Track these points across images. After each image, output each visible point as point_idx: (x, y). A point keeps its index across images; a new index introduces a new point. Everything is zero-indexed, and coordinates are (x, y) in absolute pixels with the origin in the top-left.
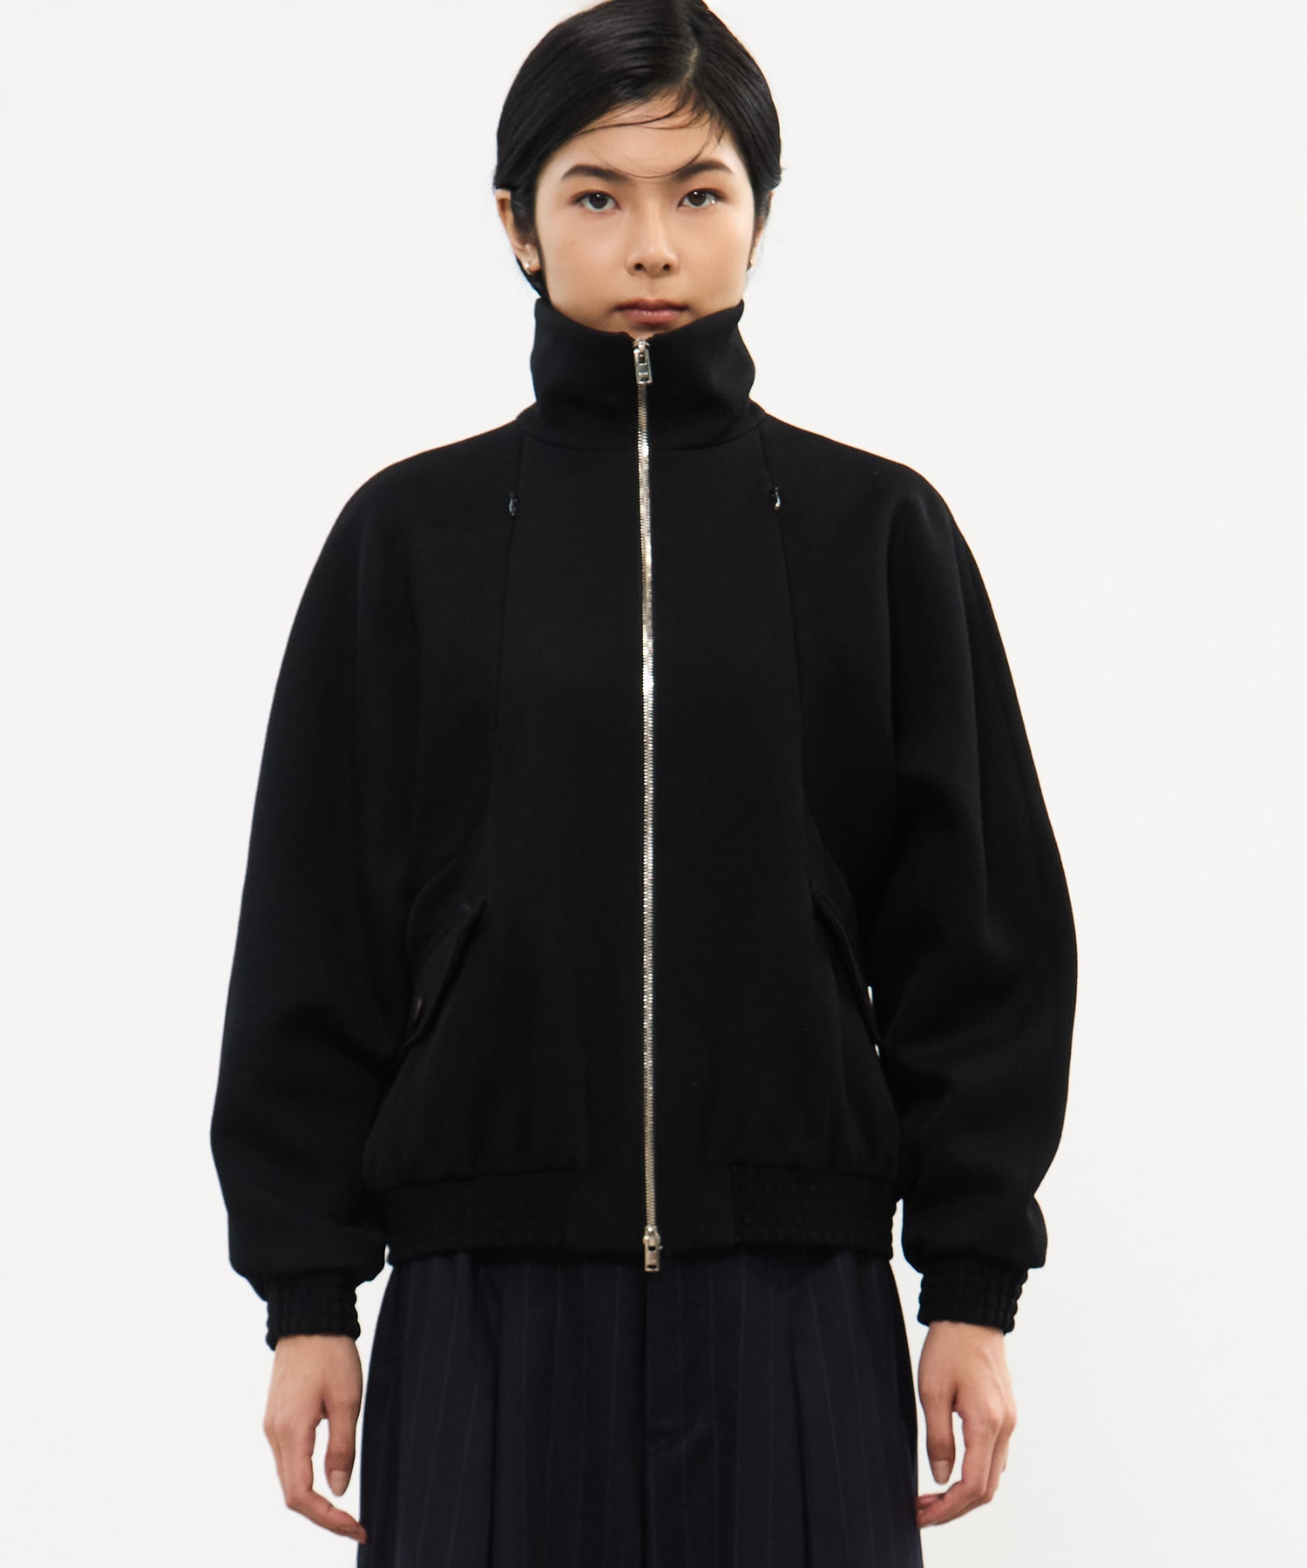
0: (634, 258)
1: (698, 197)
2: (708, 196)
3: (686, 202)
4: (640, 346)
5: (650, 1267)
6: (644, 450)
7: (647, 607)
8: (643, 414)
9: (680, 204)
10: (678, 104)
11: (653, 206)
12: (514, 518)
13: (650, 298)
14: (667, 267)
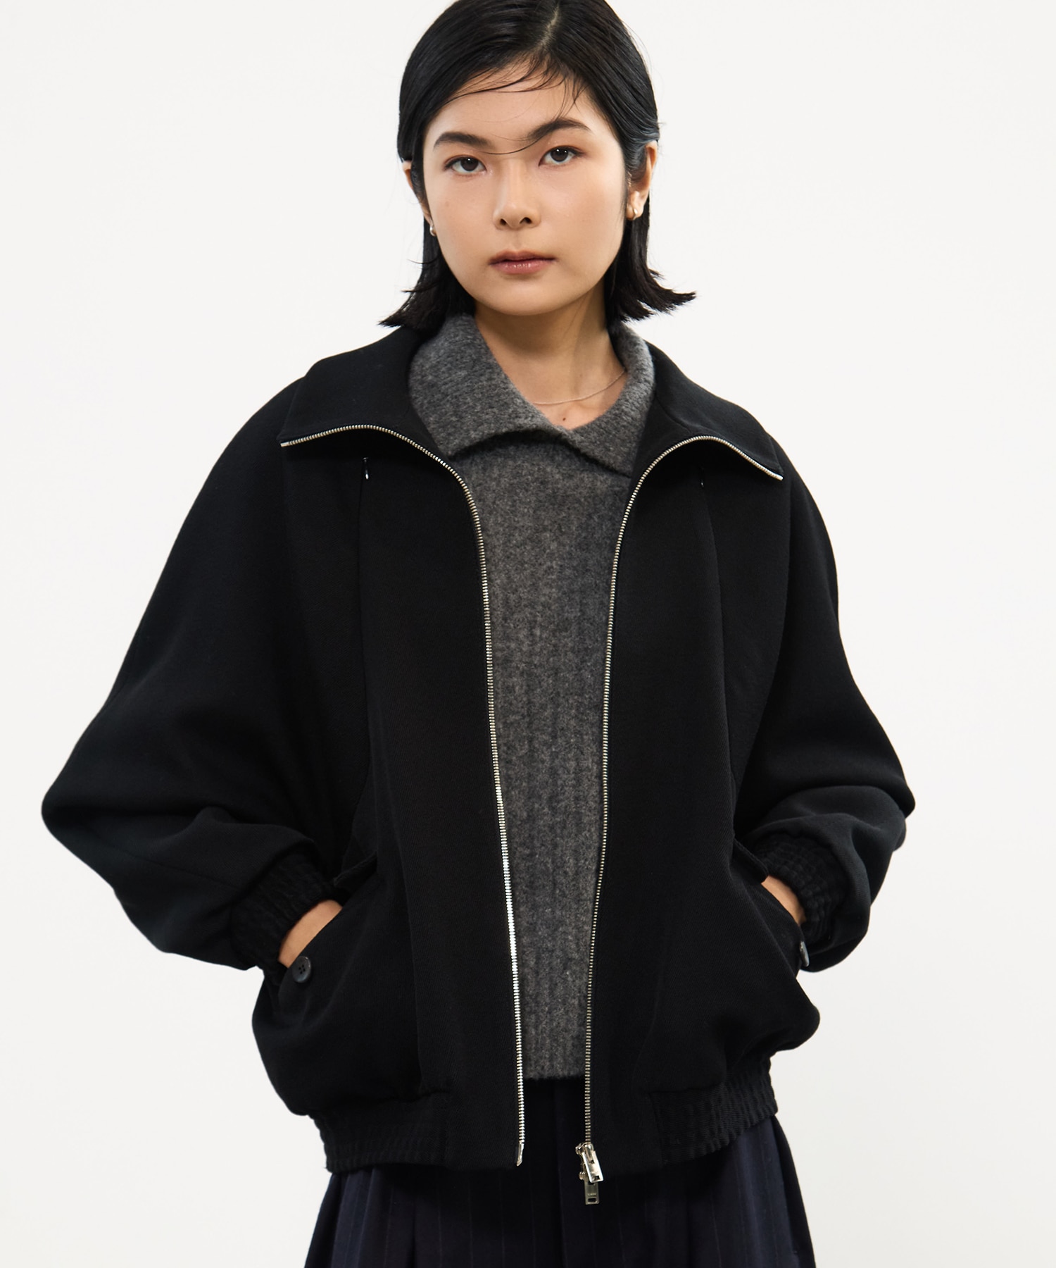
0: (497, 214)
1: (560, 153)
2: (570, 153)
3: (549, 159)
5: (590, 1200)
9: (544, 162)
10: (530, 69)
11: (514, 167)
13: (513, 249)
14: (528, 220)
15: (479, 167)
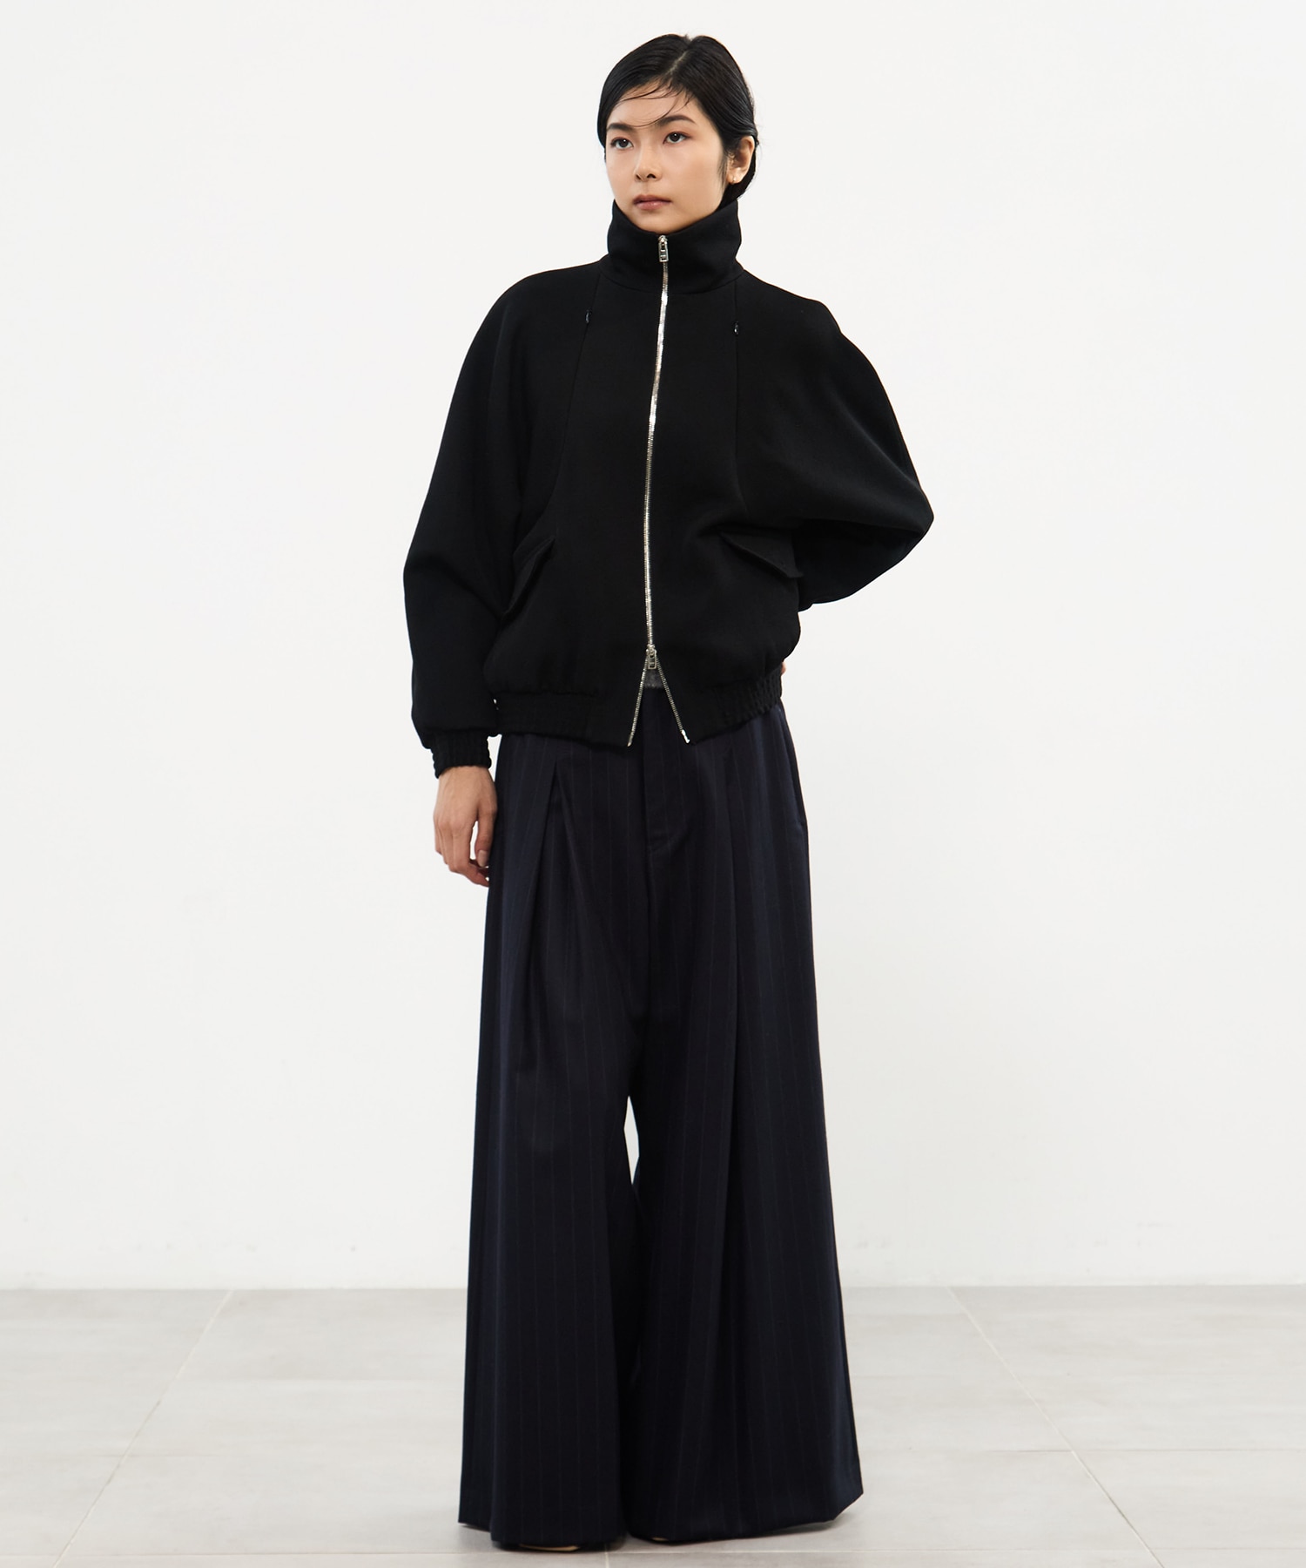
0: (635, 172)
1: (675, 137)
2: (681, 136)
3: (669, 140)
4: (663, 239)
6: (664, 298)
7: (656, 387)
8: (666, 276)
9: (665, 141)
10: (660, 85)
11: (646, 140)
12: (588, 324)
13: (645, 194)
14: (652, 176)
15: (629, 145)
